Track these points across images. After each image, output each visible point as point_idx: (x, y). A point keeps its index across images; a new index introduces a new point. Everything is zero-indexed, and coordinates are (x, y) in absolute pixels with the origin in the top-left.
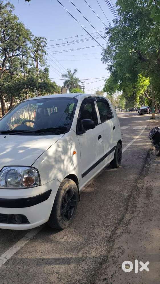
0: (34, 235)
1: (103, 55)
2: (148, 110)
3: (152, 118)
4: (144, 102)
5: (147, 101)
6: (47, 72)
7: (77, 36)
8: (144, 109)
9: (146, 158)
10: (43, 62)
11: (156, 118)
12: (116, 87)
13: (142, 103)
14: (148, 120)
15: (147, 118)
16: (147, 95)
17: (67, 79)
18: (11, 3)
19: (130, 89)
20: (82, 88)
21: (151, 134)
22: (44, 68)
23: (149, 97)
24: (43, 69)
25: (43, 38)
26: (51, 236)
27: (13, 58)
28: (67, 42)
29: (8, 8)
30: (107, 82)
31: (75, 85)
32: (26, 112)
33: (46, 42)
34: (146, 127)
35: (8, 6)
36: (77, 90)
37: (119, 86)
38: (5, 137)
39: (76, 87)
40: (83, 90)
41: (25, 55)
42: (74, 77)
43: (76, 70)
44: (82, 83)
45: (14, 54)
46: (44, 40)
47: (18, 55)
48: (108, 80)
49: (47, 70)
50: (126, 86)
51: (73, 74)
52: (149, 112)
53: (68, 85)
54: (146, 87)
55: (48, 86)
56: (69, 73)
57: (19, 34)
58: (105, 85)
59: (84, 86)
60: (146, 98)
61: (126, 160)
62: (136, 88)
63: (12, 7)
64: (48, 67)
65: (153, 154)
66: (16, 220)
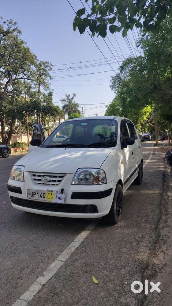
0: (93, 227)
1: (112, 83)
2: (150, 137)
3: (156, 145)
4: (144, 129)
5: (148, 128)
6: (51, 96)
7: (81, 62)
8: (146, 136)
9: (164, 178)
10: (46, 87)
11: (160, 145)
12: (118, 113)
13: (143, 129)
14: (152, 146)
15: (150, 145)
16: (149, 122)
17: (66, 103)
18: (19, 29)
19: (132, 115)
20: (82, 112)
21: (167, 155)
22: (48, 92)
23: (151, 125)
24: (46, 93)
25: (49, 63)
26: (108, 228)
27: (16, 80)
28: (71, 68)
29: (15, 33)
30: (108, 108)
31: (74, 109)
32: (24, 136)
33: (51, 67)
34: (152, 152)
35: (15, 31)
36: (77, 114)
37: (121, 113)
38: (66, 149)
39: (75, 112)
40: (83, 115)
41: (30, 79)
42: (73, 102)
43: (74, 95)
44: (82, 108)
45: (17, 78)
46: (49, 65)
47: (21, 78)
48: (110, 106)
49: (50, 94)
50: (128, 112)
51: (72, 98)
52: (151, 139)
53: (67, 110)
54: (148, 114)
55: (52, 110)
56: (68, 98)
57: (25, 59)
58: (107, 111)
59: (84, 110)
60: (148, 125)
61: (146, 179)
62: (138, 114)
63: (20, 32)
64: (52, 91)
65: (168, 175)
66: (88, 210)
